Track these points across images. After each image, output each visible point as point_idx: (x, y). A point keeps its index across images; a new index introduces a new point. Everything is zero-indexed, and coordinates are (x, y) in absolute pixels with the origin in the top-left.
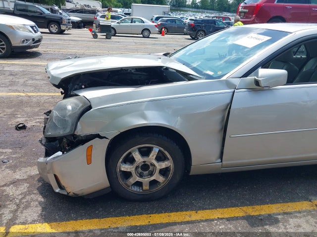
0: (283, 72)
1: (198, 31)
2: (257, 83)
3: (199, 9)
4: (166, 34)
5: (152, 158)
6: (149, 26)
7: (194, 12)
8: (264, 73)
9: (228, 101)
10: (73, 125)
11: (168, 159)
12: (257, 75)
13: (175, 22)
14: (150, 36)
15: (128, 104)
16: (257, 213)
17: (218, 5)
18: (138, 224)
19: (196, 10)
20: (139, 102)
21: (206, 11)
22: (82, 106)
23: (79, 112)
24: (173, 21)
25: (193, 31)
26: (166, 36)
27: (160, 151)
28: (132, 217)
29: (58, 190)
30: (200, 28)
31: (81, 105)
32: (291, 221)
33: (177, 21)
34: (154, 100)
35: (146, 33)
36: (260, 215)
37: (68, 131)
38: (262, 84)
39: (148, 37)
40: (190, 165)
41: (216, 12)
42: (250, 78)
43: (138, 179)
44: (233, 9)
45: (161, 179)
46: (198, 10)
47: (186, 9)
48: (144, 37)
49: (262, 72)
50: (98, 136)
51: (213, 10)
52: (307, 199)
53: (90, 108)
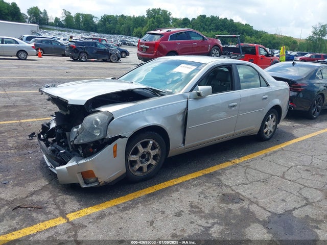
0: (210, 87)
1: (81, 53)
2: (199, 94)
3: (64, 27)
4: (42, 55)
5: (149, 149)
6: (25, 47)
7: (59, 30)
8: (201, 88)
9: (185, 107)
10: (105, 131)
11: (157, 148)
12: (198, 89)
13: (51, 43)
14: (27, 58)
15: (135, 113)
16: (209, 172)
17: (84, 24)
18: (150, 192)
19: (61, 29)
20: (141, 112)
21: (72, 30)
22: (109, 118)
23: (108, 122)
24: (48, 42)
25: (75, 52)
26: (44, 58)
27: (153, 142)
28: (143, 190)
29: (84, 186)
30: (81, 50)
31: (107, 117)
32: (226, 171)
33: (53, 42)
34: (149, 110)
35: (22, 55)
36: (210, 173)
37: (102, 136)
38: (202, 94)
39: (25, 59)
40: (169, 150)
41: (83, 31)
42: (194, 92)
43: (141, 165)
44: (100, 29)
45: (154, 163)
46: (64, 29)
47: (50, 27)
48: (20, 59)
49: (200, 88)
50: (120, 137)
51: (80, 29)
52: (228, 161)
53: (113, 118)
